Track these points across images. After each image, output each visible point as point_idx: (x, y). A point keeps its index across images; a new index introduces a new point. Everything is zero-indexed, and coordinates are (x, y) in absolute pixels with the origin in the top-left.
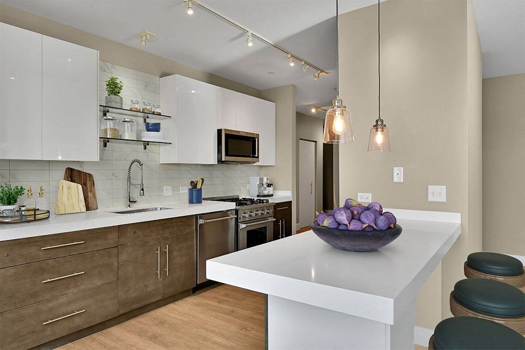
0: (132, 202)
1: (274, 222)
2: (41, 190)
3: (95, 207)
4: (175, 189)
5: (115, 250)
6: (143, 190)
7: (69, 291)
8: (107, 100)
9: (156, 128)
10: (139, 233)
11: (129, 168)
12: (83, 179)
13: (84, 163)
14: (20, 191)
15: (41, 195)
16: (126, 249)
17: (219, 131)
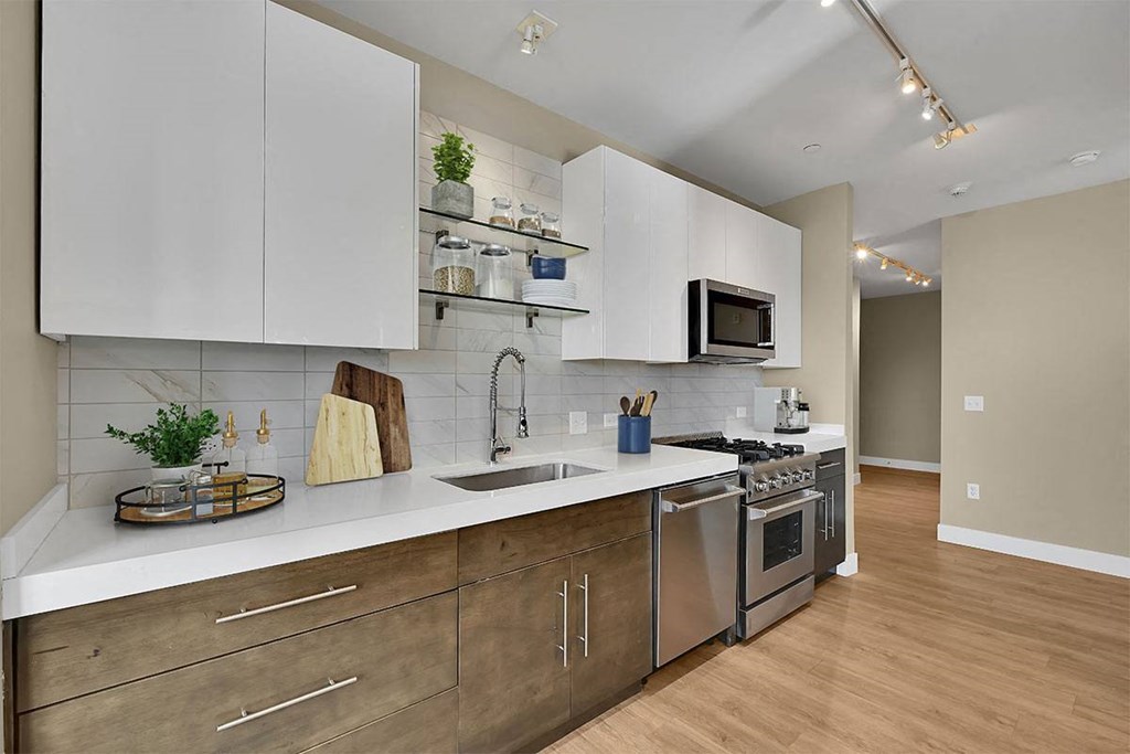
0: (500, 450)
1: (818, 501)
2: (264, 421)
3: (404, 462)
4: (594, 418)
5: (450, 600)
6: (524, 423)
7: (312, 738)
8: (438, 195)
9: (556, 270)
10: (515, 545)
11: (493, 369)
12: (377, 391)
13: (391, 354)
14: (207, 424)
15: (262, 434)
16: (480, 595)
17: (694, 287)
